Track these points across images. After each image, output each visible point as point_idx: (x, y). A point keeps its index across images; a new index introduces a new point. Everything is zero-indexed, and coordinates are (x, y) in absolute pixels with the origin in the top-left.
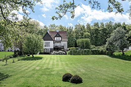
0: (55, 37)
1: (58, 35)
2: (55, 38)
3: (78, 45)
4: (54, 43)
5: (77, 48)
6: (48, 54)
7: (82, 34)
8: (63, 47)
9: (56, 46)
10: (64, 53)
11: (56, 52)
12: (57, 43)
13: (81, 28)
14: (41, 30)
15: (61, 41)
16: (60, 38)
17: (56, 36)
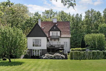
0: (50, 30)
1: (55, 27)
2: (51, 32)
3: (86, 44)
4: (48, 40)
5: (85, 48)
6: (38, 57)
7: (97, 26)
8: (63, 47)
9: (52, 46)
10: (62, 57)
11: (51, 55)
12: (53, 41)
13: (95, 17)
14: (29, 19)
15: (60, 37)
16: (59, 32)
17: (52, 30)
